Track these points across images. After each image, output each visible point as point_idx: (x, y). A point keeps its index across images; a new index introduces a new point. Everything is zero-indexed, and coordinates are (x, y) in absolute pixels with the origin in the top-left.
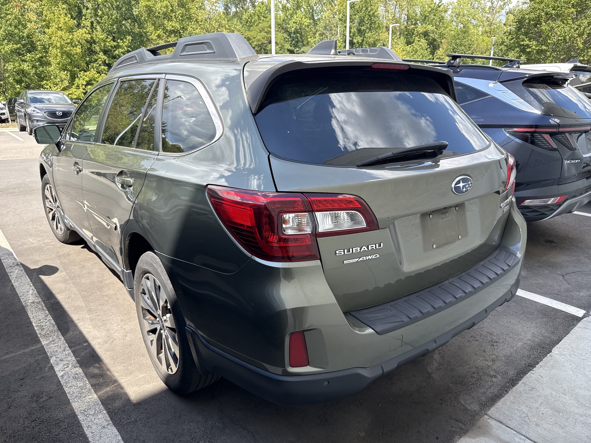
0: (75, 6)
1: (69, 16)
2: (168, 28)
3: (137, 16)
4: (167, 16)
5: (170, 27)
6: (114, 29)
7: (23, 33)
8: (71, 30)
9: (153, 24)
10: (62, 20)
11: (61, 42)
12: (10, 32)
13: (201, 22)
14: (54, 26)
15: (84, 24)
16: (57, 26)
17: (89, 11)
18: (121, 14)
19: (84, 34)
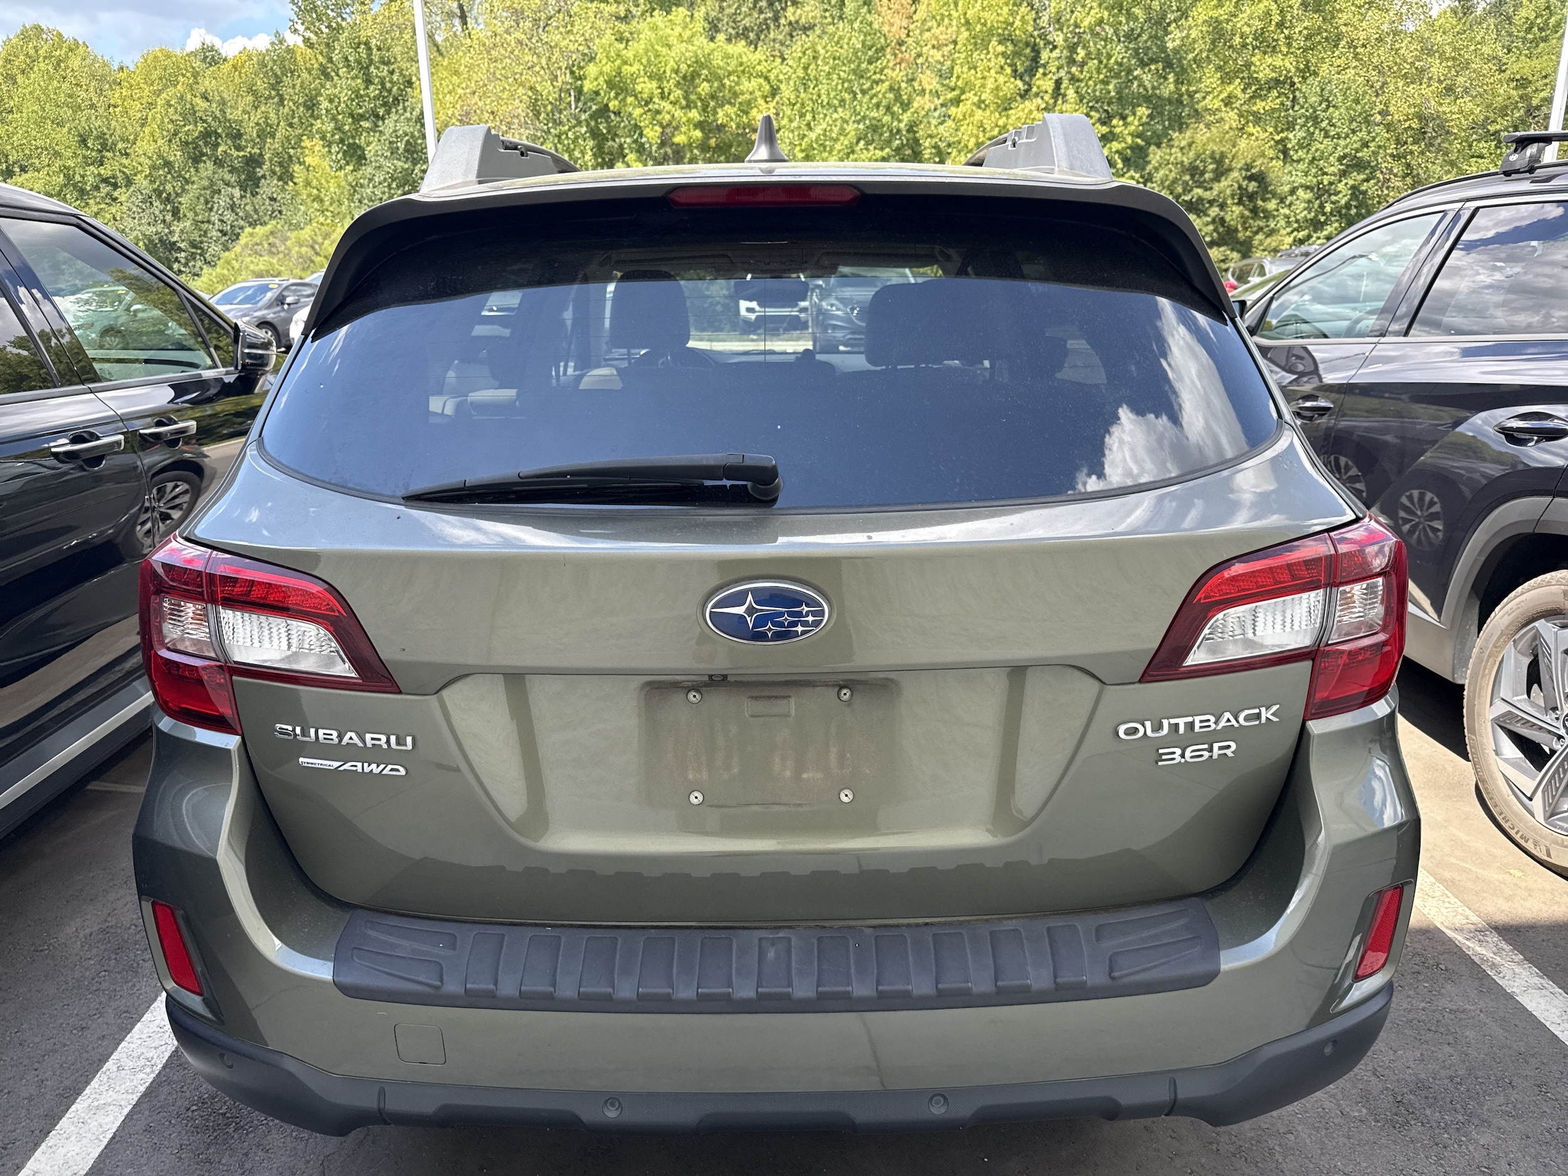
0: (1027, 44)
1: (1008, 70)
2: (1261, 75)
3: (1176, 51)
4: (1264, 43)
5: (1267, 71)
6: (1109, 92)
7: (900, 121)
8: (1005, 107)
9: (1219, 68)
10: (990, 84)
11: (977, 137)
12: (874, 122)
13: (1364, 46)
14: (971, 97)
15: (1038, 87)
16: (976, 99)
17: (1056, 53)
18: (1136, 50)
19: (1035, 112)
